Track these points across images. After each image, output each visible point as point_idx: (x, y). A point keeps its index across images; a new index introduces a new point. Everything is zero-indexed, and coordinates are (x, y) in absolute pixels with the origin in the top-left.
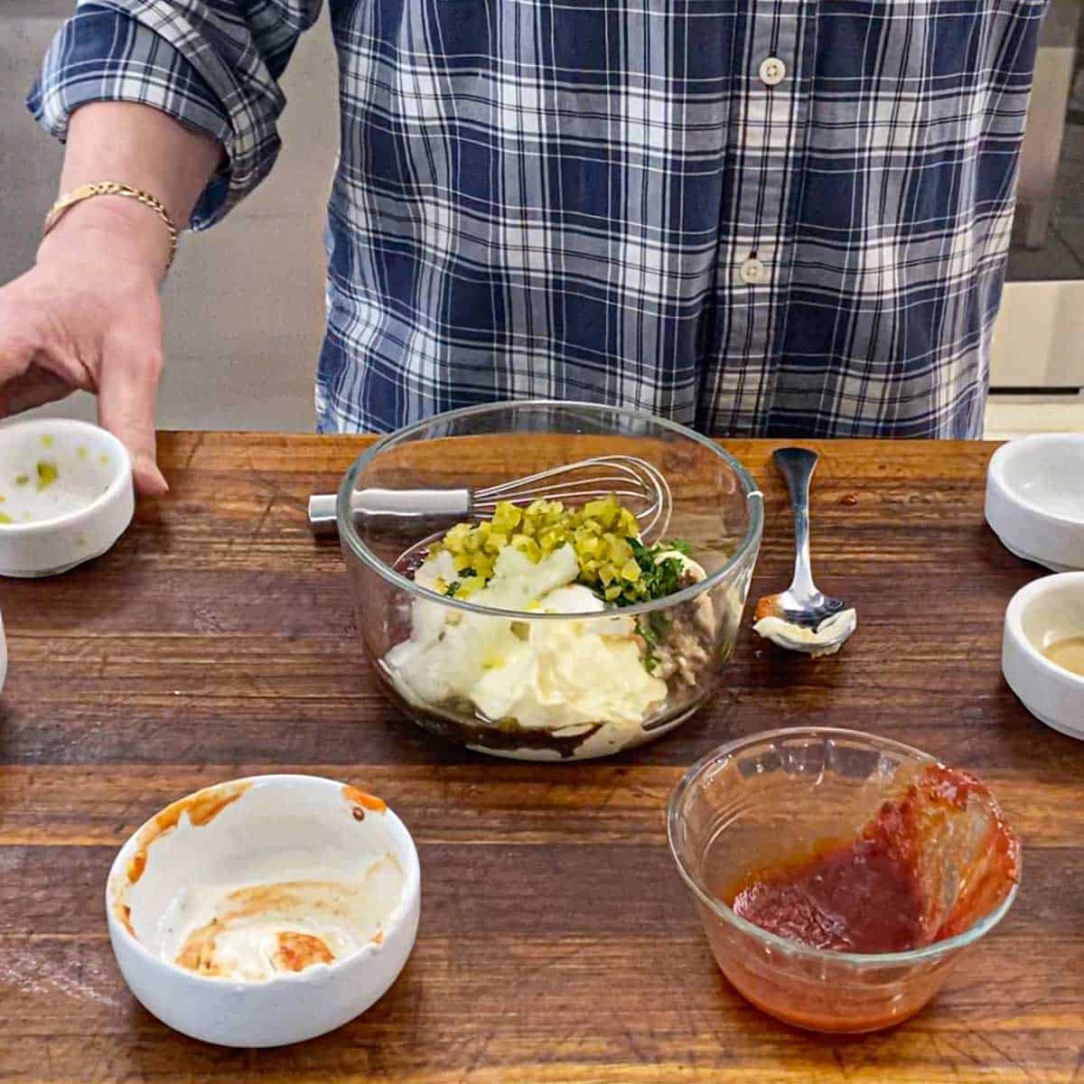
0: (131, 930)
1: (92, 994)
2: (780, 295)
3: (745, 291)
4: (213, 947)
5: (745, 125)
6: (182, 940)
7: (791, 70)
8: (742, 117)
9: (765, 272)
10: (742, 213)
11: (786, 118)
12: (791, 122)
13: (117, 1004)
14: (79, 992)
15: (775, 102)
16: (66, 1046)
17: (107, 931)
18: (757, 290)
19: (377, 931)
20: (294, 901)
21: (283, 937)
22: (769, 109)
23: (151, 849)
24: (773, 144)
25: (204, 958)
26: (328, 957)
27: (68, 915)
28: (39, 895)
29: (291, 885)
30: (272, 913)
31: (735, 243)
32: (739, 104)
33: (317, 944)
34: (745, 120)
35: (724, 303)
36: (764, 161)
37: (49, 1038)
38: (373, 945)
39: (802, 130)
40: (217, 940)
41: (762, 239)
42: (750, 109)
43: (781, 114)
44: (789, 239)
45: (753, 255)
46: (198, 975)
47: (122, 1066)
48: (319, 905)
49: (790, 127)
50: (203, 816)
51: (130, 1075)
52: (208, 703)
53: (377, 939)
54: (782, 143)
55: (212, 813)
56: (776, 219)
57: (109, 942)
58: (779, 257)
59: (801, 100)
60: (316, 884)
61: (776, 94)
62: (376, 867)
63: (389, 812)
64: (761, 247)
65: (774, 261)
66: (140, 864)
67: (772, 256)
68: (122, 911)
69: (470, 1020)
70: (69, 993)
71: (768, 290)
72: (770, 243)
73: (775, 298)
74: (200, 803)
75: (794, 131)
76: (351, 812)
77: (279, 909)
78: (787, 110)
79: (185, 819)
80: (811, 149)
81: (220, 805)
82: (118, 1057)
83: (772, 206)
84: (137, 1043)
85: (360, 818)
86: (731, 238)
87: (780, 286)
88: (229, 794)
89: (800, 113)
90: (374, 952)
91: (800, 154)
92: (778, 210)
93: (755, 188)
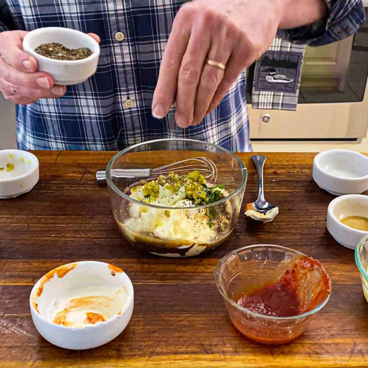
0: (38, 311)
1: (25, 333)
2: (141, 111)
3: (128, 111)
4: (65, 317)
5: (115, 55)
6: (54, 316)
7: (126, 35)
8: (113, 53)
9: (134, 103)
10: (121, 84)
11: (128, 52)
13: (33, 336)
14: (21, 333)
15: (123, 47)
16: (17, 350)
17: (30, 313)
18: (132, 110)
19: (119, 312)
20: (91, 303)
21: (88, 314)
22: (122, 49)
23: (45, 285)
24: (126, 60)
25: (62, 321)
26: (103, 320)
27: (16, 308)
28: (7, 301)
29: (91, 297)
30: (85, 306)
31: (121, 95)
32: (111, 49)
33: (99, 316)
34: (115, 54)
35: (121, 115)
36: (124, 67)
37: (11, 347)
39: (135, 55)
40: (67, 315)
41: (130, 92)
42: (115, 50)
43: (126, 50)
44: (139, 92)
45: (128, 98)
46: (62, 326)
47: (35, 356)
48: (100, 304)
49: (130, 54)
50: (62, 275)
51: (38, 359)
52: (63, 239)
53: (119, 314)
54: (129, 60)
55: (65, 274)
56: (133, 85)
57: (31, 316)
58: (137, 98)
59: (132, 45)
60: (98, 297)
61: (123, 44)
62: (119, 291)
63: (123, 273)
64: (130, 95)
65: (136, 99)
66: (41, 290)
67: (135, 97)
68: (35, 305)
69: (150, 341)
70: (18, 333)
71: (136, 109)
72: (133, 93)
73: (139, 112)
74: (61, 270)
75: (132, 55)
76: (111, 273)
77: (87, 305)
78: (128, 49)
79: (56, 275)
80: (140, 61)
81: (67, 271)
82: (34, 353)
83: (130, 81)
84: (39, 349)
85: (114, 275)
86: (119, 93)
87: (140, 107)
88: (71, 267)
89: (132, 49)
90: (119, 318)
91: (135, 63)
92: (133, 82)
93: (123, 75)
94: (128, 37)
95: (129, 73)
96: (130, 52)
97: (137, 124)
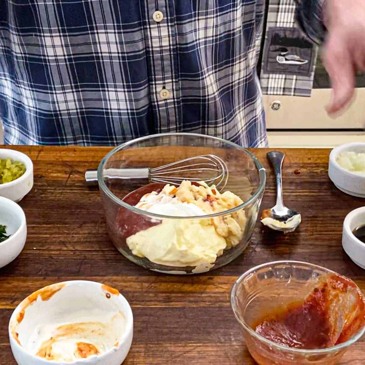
0: (19, 342)
2: (177, 102)
3: (164, 102)
4: (51, 348)
5: (151, 39)
6: (38, 347)
7: (165, 14)
8: (149, 36)
9: (170, 93)
10: (156, 73)
11: (167, 34)
12: (169, 35)
15: (161, 28)
17: (9, 342)
18: (168, 101)
19: (116, 342)
20: (83, 330)
21: (79, 344)
22: (159, 31)
23: (26, 310)
24: (163, 44)
25: (48, 353)
26: (97, 352)
29: (82, 324)
30: (74, 335)
31: (155, 84)
32: (147, 31)
33: (91, 346)
34: (151, 37)
35: (156, 108)
36: (161, 52)
38: (115, 347)
39: (174, 38)
40: (53, 346)
41: (166, 81)
42: (152, 32)
43: (164, 32)
44: (177, 80)
45: (164, 88)
46: (45, 360)
48: (92, 331)
49: (169, 37)
50: (47, 297)
53: (117, 345)
54: (167, 44)
55: (50, 296)
56: (170, 73)
57: (10, 347)
58: (174, 87)
59: (171, 26)
60: (90, 323)
61: (161, 25)
62: (115, 317)
63: (120, 295)
64: (166, 85)
65: (173, 89)
66: (22, 316)
67: (171, 87)
68: (15, 335)
71: (172, 100)
72: (170, 82)
73: (176, 103)
74: (45, 292)
75: (171, 38)
76: (105, 295)
77: (77, 333)
78: (167, 30)
79: (39, 298)
80: (180, 44)
81: (53, 293)
83: (168, 68)
85: (108, 297)
86: (154, 83)
87: (177, 98)
88: (57, 288)
89: (172, 31)
90: (115, 350)
91: (175, 47)
92: (170, 70)
93: (160, 62)
94: (167, 16)
95: (167, 59)
97: (173, 119)
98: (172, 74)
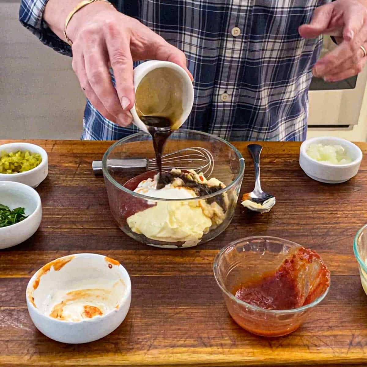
0: (34, 305)
1: (22, 327)
3: (222, 104)
4: (62, 310)
5: (225, 49)
6: (51, 309)
7: (242, 32)
8: (224, 46)
9: (229, 98)
10: (223, 78)
11: (239, 48)
13: (30, 330)
14: (17, 326)
15: (236, 42)
16: (14, 344)
17: (27, 306)
18: (226, 104)
19: (117, 305)
20: (89, 295)
21: (85, 307)
22: (234, 45)
23: (41, 278)
24: (235, 56)
25: (59, 314)
26: (101, 314)
27: (13, 301)
28: (3, 294)
29: (88, 290)
30: (82, 299)
31: (219, 88)
32: (224, 42)
33: (96, 309)
34: (226, 47)
35: (215, 108)
36: (231, 61)
37: (8, 341)
38: (116, 309)
39: (245, 52)
40: (63, 308)
41: (229, 87)
42: (228, 44)
43: (238, 46)
44: (238, 88)
45: (225, 92)
46: (58, 320)
47: (32, 350)
48: (97, 296)
50: (58, 267)
51: (35, 353)
52: (59, 230)
53: (117, 307)
54: (238, 56)
55: (61, 266)
56: (234, 81)
57: (27, 310)
58: (234, 93)
59: (245, 42)
60: (96, 289)
61: (236, 39)
62: (117, 284)
63: (121, 265)
64: (228, 90)
65: (232, 95)
66: (37, 283)
67: (232, 93)
68: (31, 299)
69: (148, 334)
70: (14, 326)
71: (230, 104)
72: (231, 88)
73: (232, 107)
74: (57, 263)
75: (242, 52)
76: (108, 265)
77: (84, 298)
78: (240, 45)
79: (52, 268)
80: (248, 59)
81: (64, 264)
82: (31, 347)
83: (233, 76)
84: (37, 343)
85: (111, 267)
86: (218, 86)
87: (234, 103)
88: (67, 260)
89: (244, 47)
90: (116, 312)
91: (243, 60)
92: (235, 78)
94: (243, 34)
95: (234, 69)
96: (241, 49)
97: (226, 119)
98: (235, 82)
